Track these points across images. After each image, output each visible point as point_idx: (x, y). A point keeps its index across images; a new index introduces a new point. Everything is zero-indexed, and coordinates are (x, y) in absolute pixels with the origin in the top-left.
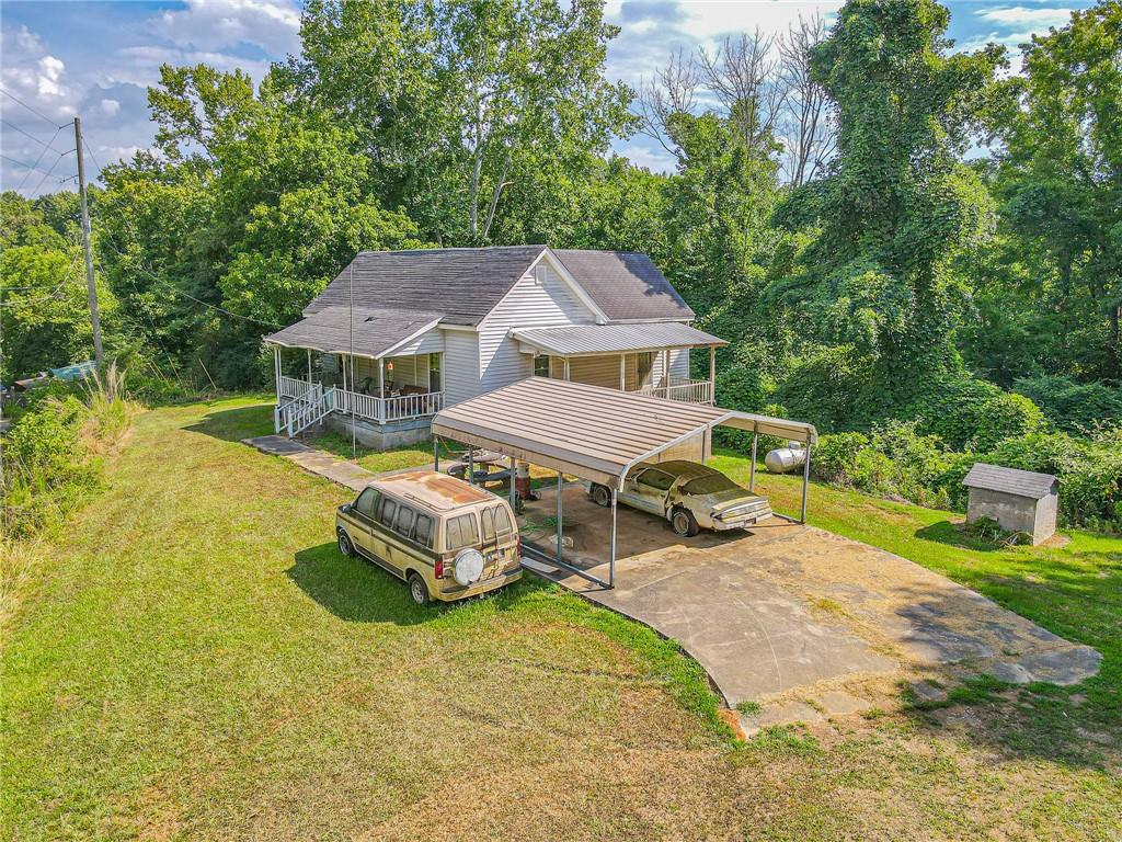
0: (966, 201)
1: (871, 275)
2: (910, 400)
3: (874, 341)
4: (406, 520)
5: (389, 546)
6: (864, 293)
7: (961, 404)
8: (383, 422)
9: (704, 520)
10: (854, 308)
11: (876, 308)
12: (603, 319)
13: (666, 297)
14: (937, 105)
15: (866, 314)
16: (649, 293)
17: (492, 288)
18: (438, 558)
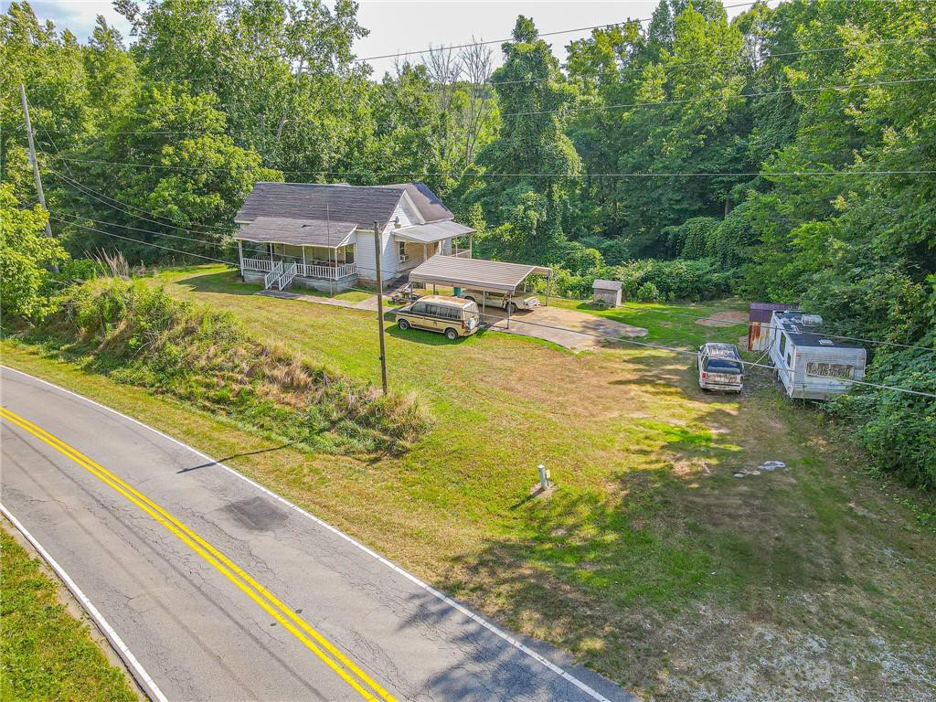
0: (570, 158)
1: (531, 193)
2: (544, 252)
3: (535, 227)
4: (444, 311)
5: (435, 322)
6: (530, 203)
7: (568, 254)
8: (337, 279)
9: (520, 306)
10: (525, 210)
11: (535, 210)
12: (423, 222)
13: (438, 206)
14: (555, 108)
15: (531, 213)
16: (432, 203)
17: (383, 211)
18: (463, 322)
